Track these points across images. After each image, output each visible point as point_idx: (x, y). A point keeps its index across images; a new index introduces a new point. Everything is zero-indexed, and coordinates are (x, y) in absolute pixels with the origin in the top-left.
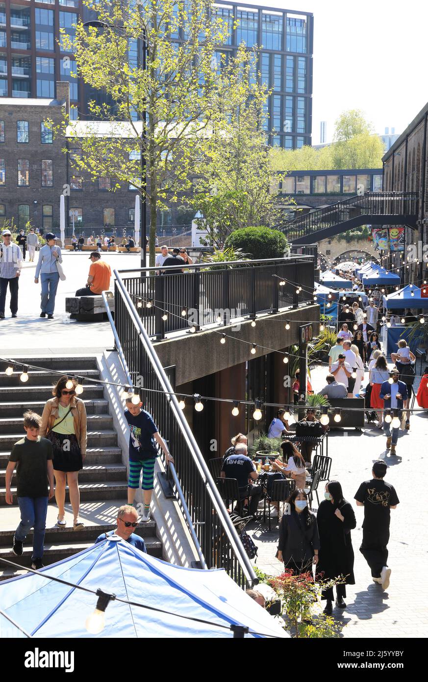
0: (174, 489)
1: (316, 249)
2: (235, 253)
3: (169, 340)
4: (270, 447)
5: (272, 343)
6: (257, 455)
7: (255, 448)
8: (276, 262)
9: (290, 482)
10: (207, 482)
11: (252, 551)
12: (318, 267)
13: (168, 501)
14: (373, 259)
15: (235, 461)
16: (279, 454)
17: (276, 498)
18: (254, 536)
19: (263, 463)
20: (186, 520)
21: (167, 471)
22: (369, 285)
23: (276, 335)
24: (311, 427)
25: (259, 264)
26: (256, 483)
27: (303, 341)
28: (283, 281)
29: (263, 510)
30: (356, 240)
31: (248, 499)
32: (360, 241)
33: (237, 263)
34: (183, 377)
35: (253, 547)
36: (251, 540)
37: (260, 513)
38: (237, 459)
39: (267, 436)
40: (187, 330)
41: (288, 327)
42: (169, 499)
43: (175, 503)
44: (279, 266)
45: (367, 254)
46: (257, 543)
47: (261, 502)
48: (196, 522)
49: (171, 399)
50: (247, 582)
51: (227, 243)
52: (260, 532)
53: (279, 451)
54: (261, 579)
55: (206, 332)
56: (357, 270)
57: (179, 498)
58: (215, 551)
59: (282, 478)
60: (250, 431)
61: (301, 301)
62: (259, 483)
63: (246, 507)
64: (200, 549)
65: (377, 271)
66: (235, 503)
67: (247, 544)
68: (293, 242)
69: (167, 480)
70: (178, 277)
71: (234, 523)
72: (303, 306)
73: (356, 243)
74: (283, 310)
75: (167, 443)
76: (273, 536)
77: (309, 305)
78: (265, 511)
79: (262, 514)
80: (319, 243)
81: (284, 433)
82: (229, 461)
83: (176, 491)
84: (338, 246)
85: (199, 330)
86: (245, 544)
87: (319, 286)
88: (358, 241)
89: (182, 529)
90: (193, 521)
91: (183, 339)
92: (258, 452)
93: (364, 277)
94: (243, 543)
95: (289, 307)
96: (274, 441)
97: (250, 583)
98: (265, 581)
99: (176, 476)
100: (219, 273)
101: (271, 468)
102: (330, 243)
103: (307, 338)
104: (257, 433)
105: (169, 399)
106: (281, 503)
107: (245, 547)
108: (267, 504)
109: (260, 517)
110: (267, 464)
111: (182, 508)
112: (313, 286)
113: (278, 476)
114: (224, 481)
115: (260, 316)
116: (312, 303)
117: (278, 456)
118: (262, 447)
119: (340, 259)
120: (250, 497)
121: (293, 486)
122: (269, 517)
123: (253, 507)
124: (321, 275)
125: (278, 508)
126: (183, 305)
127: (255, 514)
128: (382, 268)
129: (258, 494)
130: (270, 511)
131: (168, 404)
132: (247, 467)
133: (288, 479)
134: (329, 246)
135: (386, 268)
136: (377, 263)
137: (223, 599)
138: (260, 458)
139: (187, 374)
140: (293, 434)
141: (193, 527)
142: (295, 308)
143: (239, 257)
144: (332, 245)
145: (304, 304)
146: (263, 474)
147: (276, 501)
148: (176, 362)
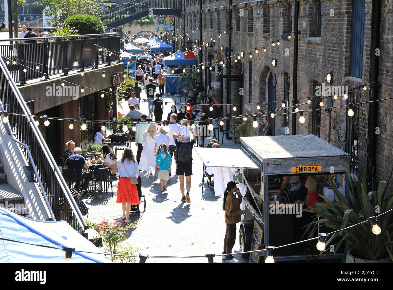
0: (35, 176)
1: (122, 30)
2: (70, 31)
3: (29, 84)
4: (95, 149)
5: (95, 86)
6: (88, 154)
7: (86, 150)
8: (96, 37)
9: (108, 170)
10: (55, 170)
11: (85, 211)
12: (123, 41)
13: (31, 184)
14: (157, 36)
15: (73, 158)
16: (101, 153)
17: (99, 179)
18: (87, 203)
19: (91, 159)
20: (43, 194)
21: (30, 165)
22: (154, 52)
23: (97, 82)
24: (120, 136)
25: (85, 38)
26: (87, 171)
27: (114, 85)
28: (100, 48)
29: (92, 187)
30: (146, 25)
31: (82, 181)
32: (148, 25)
33: (71, 36)
34: (39, 108)
35: (85, 208)
36: (84, 205)
37: (90, 189)
38: (75, 157)
39: (93, 143)
40: (41, 79)
41: (104, 76)
42: (31, 182)
43: (36, 184)
44: (98, 39)
45: (153, 33)
46: (88, 206)
47: (90, 182)
48: (49, 194)
49: (31, 120)
50: (81, 228)
51: (65, 24)
52: (90, 200)
53: (101, 151)
54: (90, 227)
55: (52, 80)
56: (147, 43)
57: (38, 181)
58: (61, 212)
59: (103, 167)
60: (83, 140)
61: (112, 61)
62: (89, 171)
63: (81, 186)
64: (52, 211)
65: (159, 43)
66: (74, 184)
67: (82, 207)
68: (107, 25)
69: (30, 170)
70: (33, 45)
71: (73, 195)
72: (114, 64)
73: (146, 26)
74: (102, 66)
75: (29, 148)
76: (98, 202)
77: (117, 63)
78: (93, 188)
79: (91, 189)
80: (123, 26)
81: (103, 141)
82: (70, 158)
83: (36, 177)
84: (135, 29)
85: (48, 78)
86: (80, 207)
87: (123, 52)
88: (147, 25)
89: (40, 199)
90: (47, 194)
91: (38, 84)
92: (88, 153)
93: (151, 47)
94: (79, 207)
95: (105, 64)
96: (98, 146)
97: (83, 229)
98: (93, 228)
99: (35, 168)
100: (60, 43)
101: (96, 161)
102: (130, 26)
103: (117, 83)
104: (87, 141)
105: (29, 121)
106: (103, 183)
107: (80, 209)
108: (94, 183)
109: (90, 191)
110: (94, 159)
111: (40, 187)
112: (120, 52)
113: (100, 166)
114: (67, 171)
115: (87, 70)
116: (119, 62)
117: (101, 154)
118: (90, 149)
119: (137, 36)
120: (83, 180)
121: (110, 172)
122: (96, 191)
123: (85, 186)
124: (125, 45)
125: (101, 186)
126: (37, 62)
127: (87, 190)
128: (161, 41)
129: (88, 177)
130: (96, 187)
131: (29, 124)
132: (81, 162)
133: (106, 168)
134: (130, 28)
135: (164, 41)
136: (159, 38)
137: (65, 238)
138: (89, 156)
139: (41, 106)
140: (110, 141)
141: (47, 198)
142: (109, 65)
143: (73, 33)
144: (131, 27)
145: (114, 63)
146: (91, 166)
147: (100, 181)
148: (34, 99)
